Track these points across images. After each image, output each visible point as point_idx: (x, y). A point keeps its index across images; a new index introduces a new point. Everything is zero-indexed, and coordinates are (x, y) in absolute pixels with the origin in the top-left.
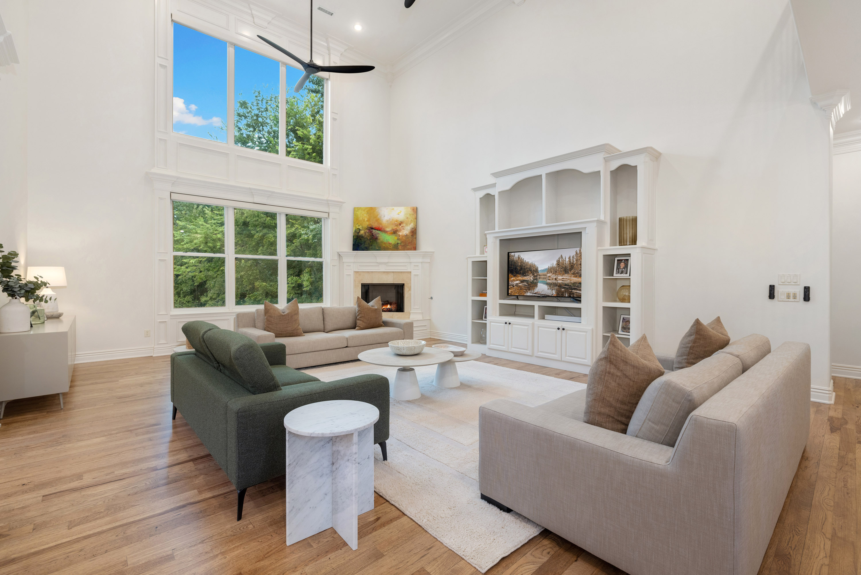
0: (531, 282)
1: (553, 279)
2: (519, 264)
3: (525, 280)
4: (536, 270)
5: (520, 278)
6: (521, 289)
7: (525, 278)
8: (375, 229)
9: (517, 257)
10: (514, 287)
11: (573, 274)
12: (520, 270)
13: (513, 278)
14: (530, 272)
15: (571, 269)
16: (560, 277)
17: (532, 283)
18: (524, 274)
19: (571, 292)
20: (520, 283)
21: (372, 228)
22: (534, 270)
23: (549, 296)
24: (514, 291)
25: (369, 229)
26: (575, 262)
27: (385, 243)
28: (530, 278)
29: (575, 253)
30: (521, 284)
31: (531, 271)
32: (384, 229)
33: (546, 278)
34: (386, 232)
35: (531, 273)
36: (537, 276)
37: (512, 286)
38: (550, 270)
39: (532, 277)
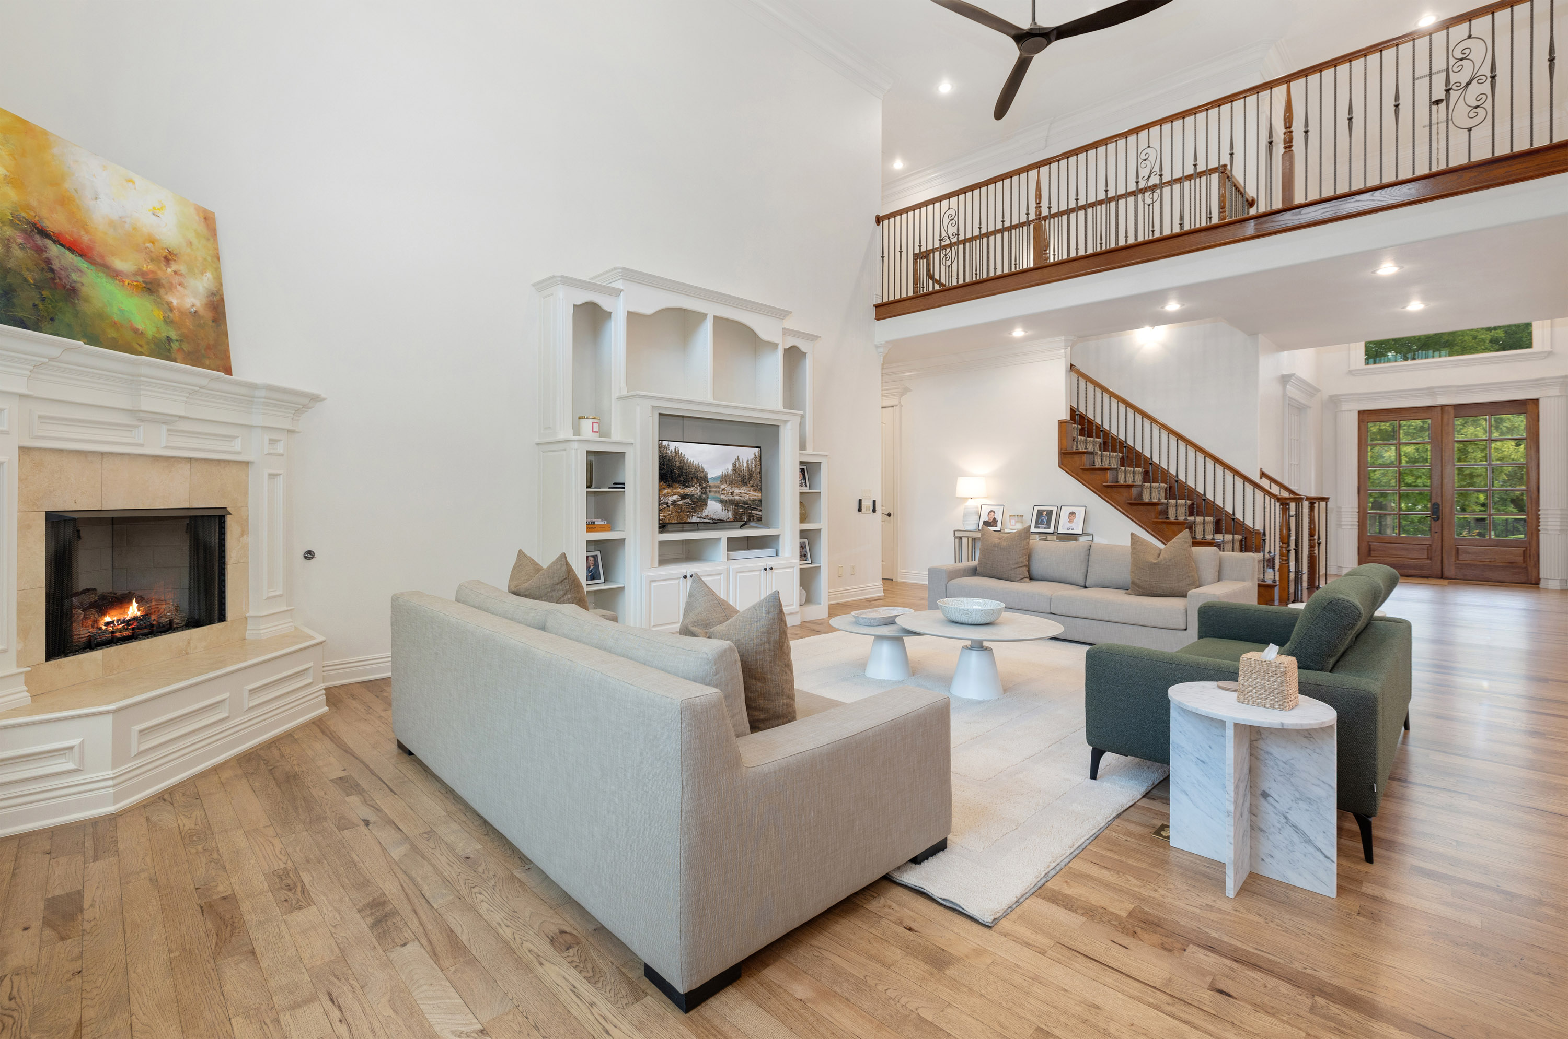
0: (697, 499)
1: (728, 494)
2: (678, 465)
3: (688, 495)
4: (705, 478)
5: (679, 490)
6: (681, 512)
7: (688, 491)
8: (58, 240)
9: (673, 450)
10: (668, 506)
11: (752, 486)
12: (679, 476)
13: (666, 491)
14: (695, 480)
15: (750, 479)
16: (737, 491)
17: (700, 499)
18: (686, 483)
19: (751, 513)
20: (679, 501)
21: (43, 233)
22: (701, 477)
23: (723, 521)
24: (669, 514)
25: (24, 231)
26: (754, 469)
27: (115, 324)
28: (695, 491)
29: (753, 456)
30: (681, 502)
31: (697, 478)
32: (102, 257)
33: (718, 492)
34: (115, 275)
35: (698, 482)
36: (705, 488)
37: (665, 506)
38: (725, 478)
39: (699, 488)
